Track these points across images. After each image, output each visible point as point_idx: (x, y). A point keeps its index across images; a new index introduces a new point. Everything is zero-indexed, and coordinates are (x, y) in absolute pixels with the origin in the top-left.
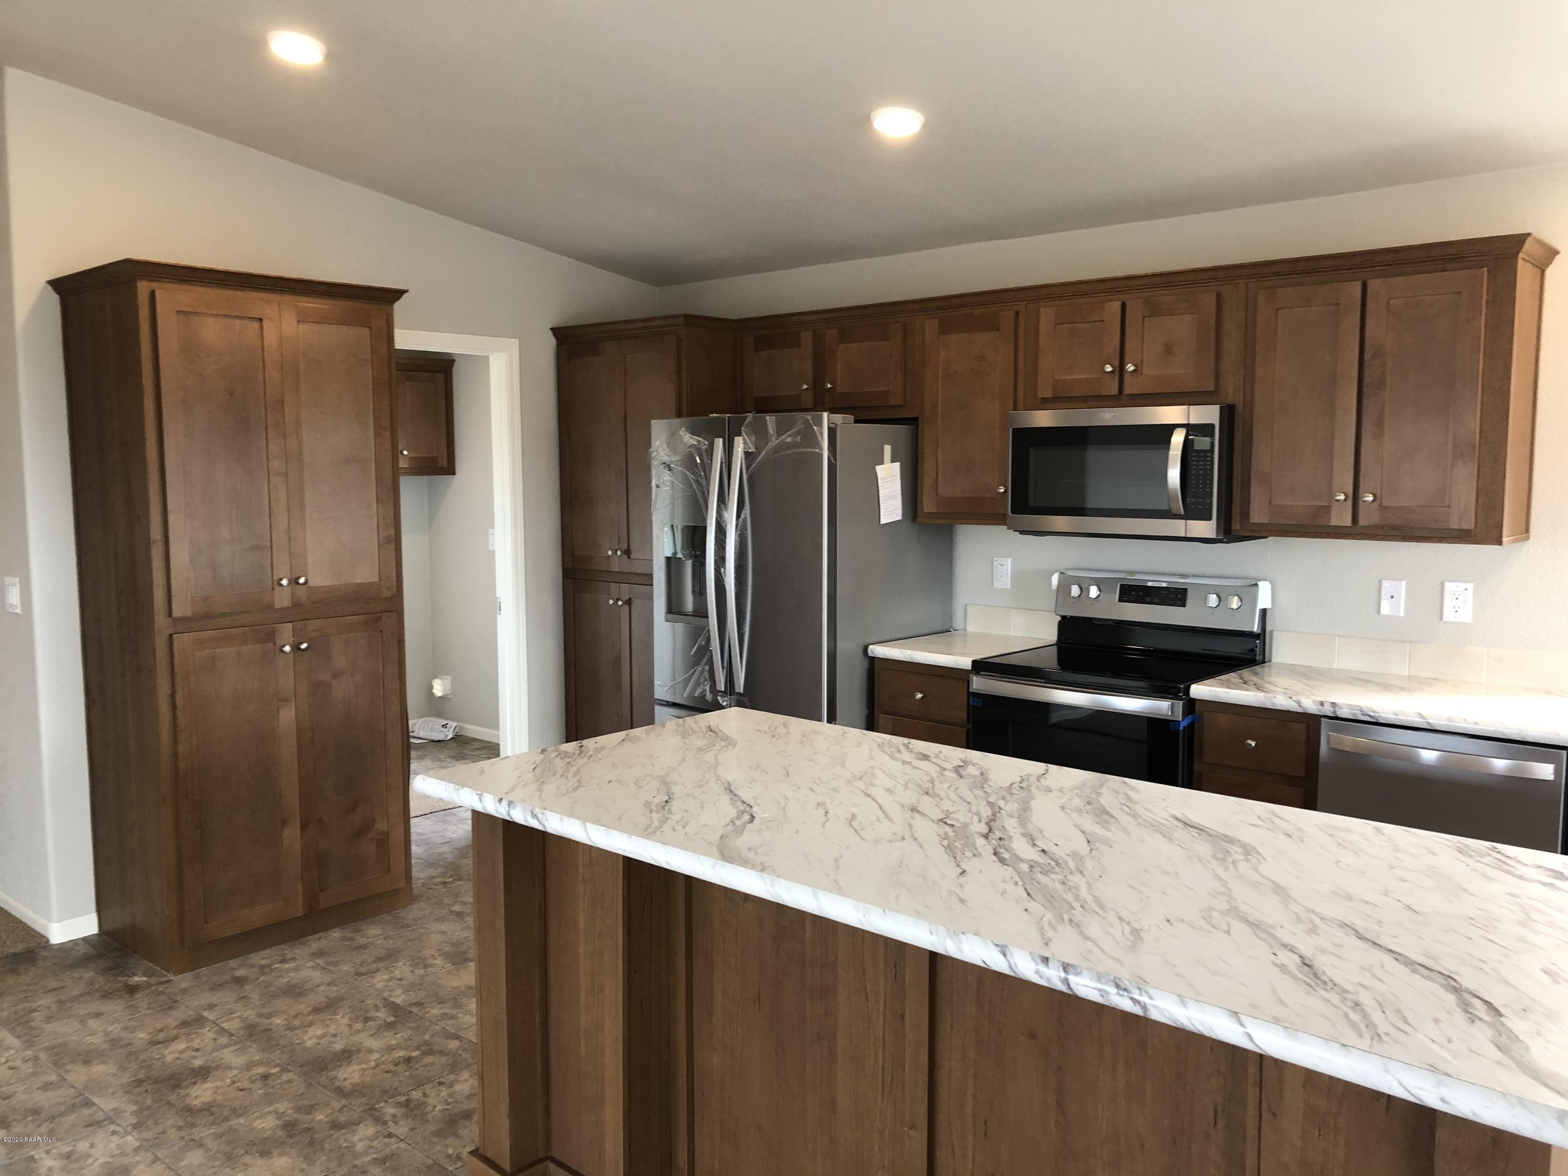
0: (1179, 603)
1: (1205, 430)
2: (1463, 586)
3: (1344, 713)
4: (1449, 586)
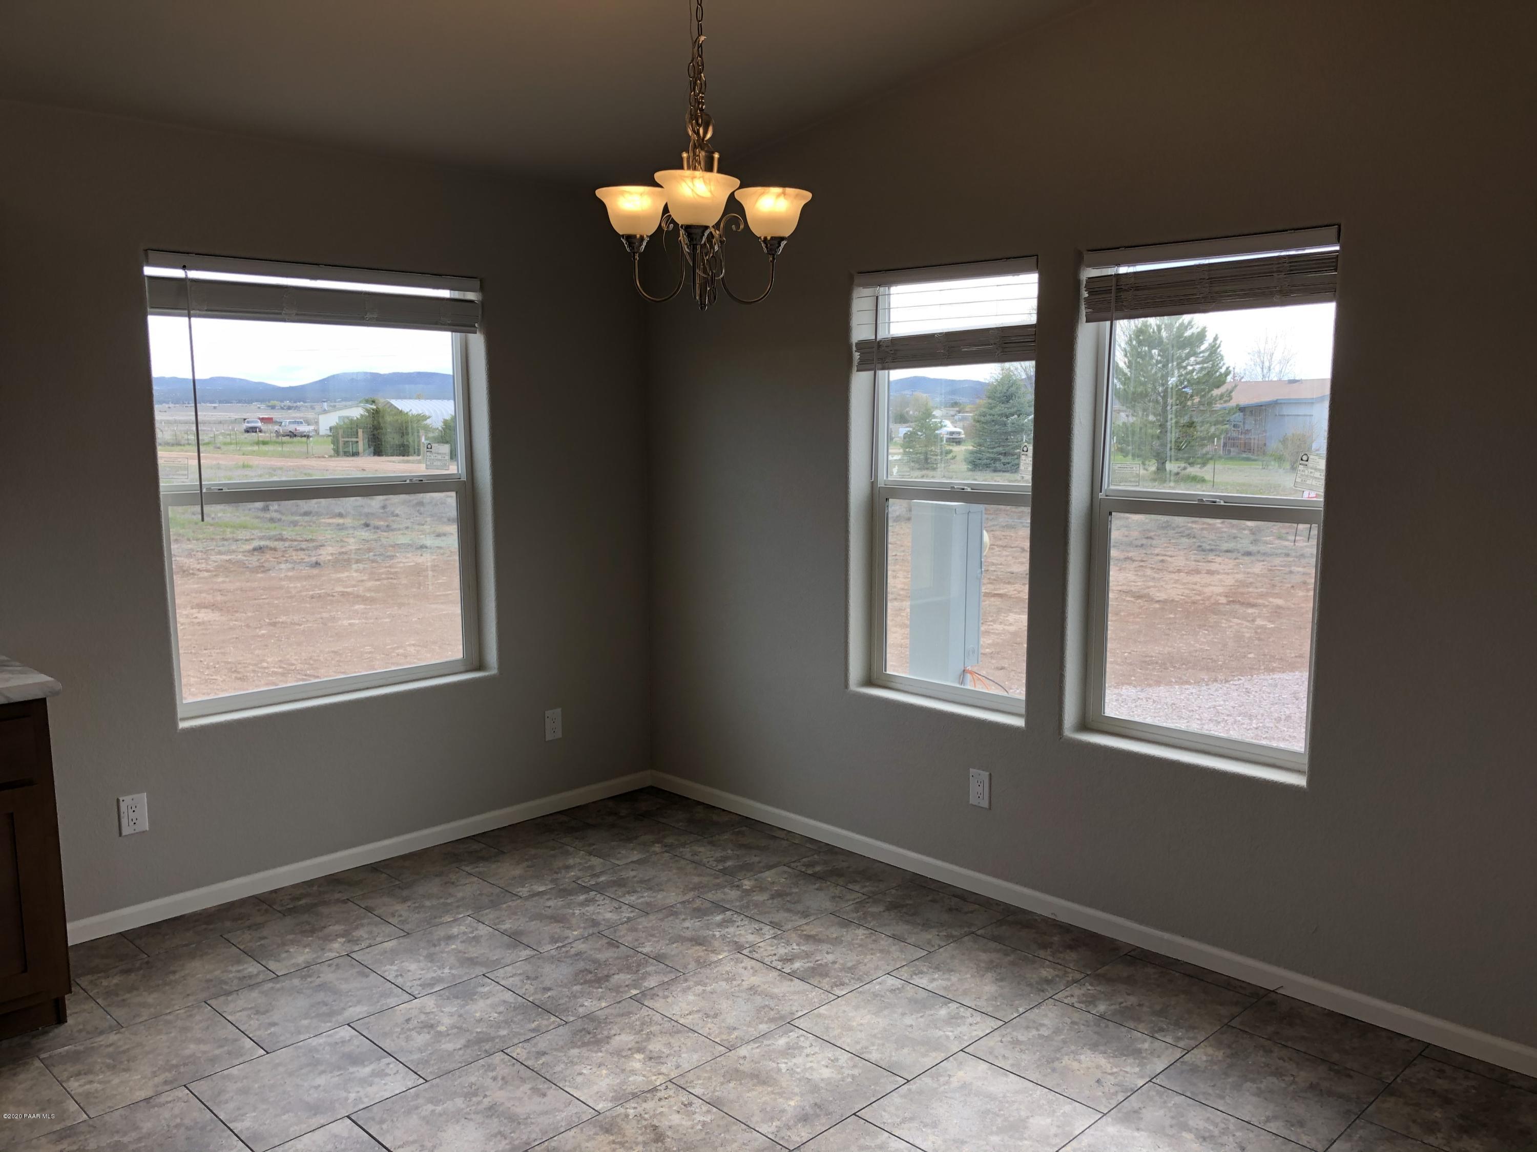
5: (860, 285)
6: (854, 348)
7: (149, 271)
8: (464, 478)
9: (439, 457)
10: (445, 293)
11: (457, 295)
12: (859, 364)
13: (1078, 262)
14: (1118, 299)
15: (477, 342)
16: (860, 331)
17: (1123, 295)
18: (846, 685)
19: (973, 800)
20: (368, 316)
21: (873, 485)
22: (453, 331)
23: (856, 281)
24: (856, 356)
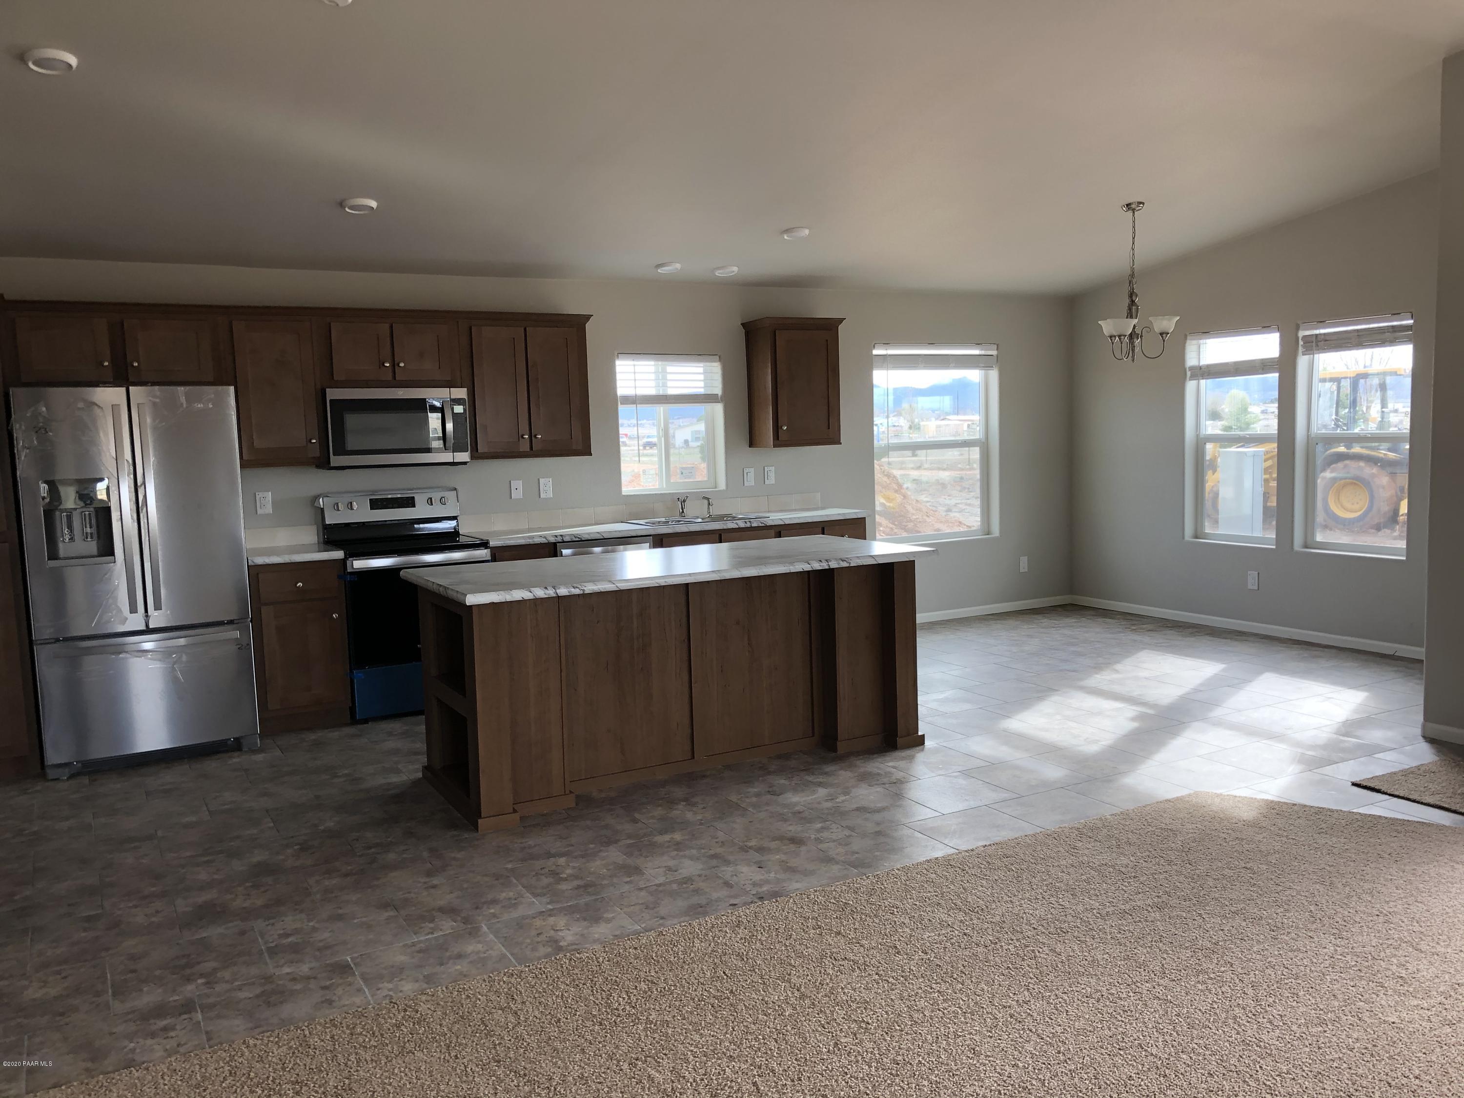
0: (411, 505)
1: (458, 401)
2: (548, 480)
3: (567, 539)
4: (542, 481)
5: (1191, 340)
6: (1187, 370)
7: (875, 352)
8: (983, 440)
9: (973, 430)
10: (976, 352)
11: (983, 352)
12: (1191, 377)
13: (1298, 328)
14: (1317, 345)
15: (994, 375)
16: (1191, 361)
17: (1319, 344)
18: (1183, 538)
19: (1250, 587)
20: (951, 365)
21: (1198, 436)
22: (980, 370)
23: (1188, 337)
24: (1189, 374)
